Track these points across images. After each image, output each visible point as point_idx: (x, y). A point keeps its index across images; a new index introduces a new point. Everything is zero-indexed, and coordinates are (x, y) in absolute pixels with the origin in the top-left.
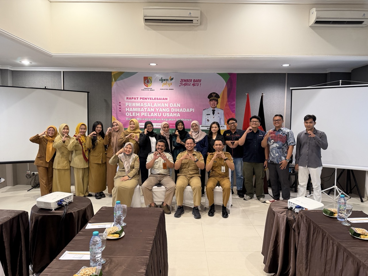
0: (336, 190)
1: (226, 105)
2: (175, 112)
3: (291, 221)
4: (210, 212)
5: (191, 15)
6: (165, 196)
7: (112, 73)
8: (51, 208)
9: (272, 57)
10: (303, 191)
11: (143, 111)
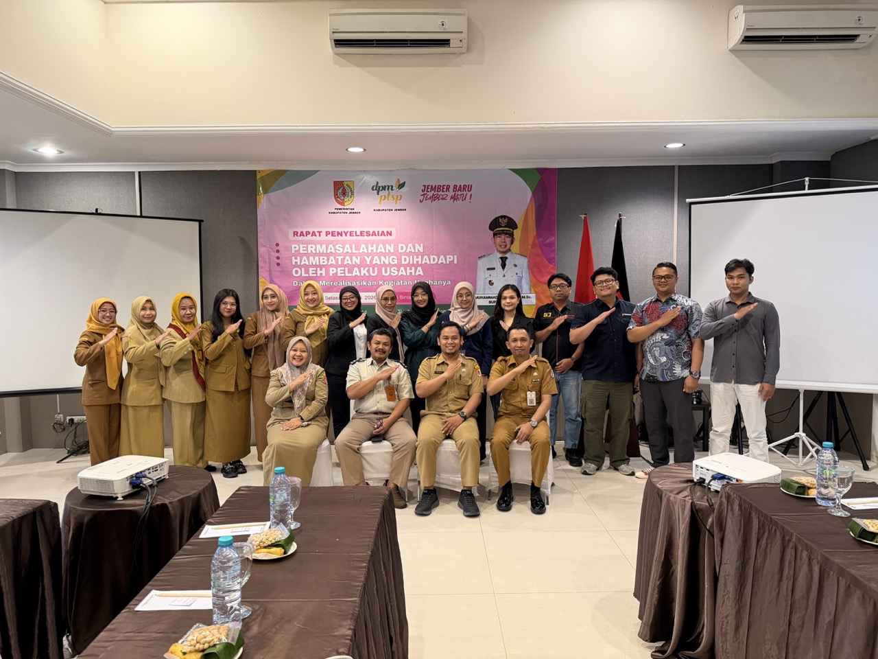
0: (803, 442)
1: (533, 246)
2: (411, 266)
3: (701, 510)
4: (501, 502)
5: (444, 27)
6: (391, 464)
7: (257, 173)
8: (115, 494)
9: (642, 124)
10: (721, 446)
11: (334, 263)
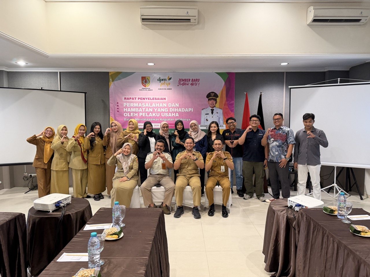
0: (336, 188)
1: (225, 104)
2: (173, 112)
3: (291, 219)
4: (210, 212)
5: (188, 14)
6: (164, 196)
7: (109, 73)
8: (49, 210)
9: (270, 55)
10: (302, 190)
11: (142, 111)
